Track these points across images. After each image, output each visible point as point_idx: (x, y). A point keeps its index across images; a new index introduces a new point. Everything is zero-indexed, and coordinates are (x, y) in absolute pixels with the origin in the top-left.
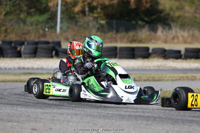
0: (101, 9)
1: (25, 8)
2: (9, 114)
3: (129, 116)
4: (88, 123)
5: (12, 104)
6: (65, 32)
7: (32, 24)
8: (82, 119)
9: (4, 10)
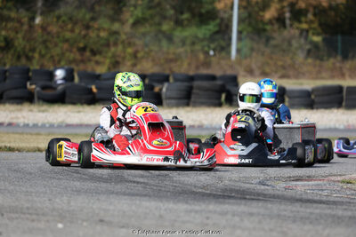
0: (315, 15)
1: (172, 12)
2: (124, 212)
3: (350, 217)
4: (271, 230)
5: (133, 195)
6: (246, 58)
7: (183, 43)
8: (260, 222)
9: (132, 16)
